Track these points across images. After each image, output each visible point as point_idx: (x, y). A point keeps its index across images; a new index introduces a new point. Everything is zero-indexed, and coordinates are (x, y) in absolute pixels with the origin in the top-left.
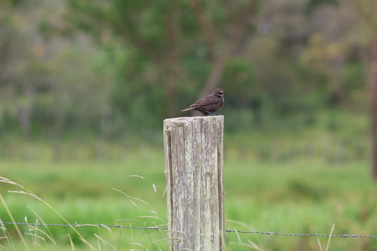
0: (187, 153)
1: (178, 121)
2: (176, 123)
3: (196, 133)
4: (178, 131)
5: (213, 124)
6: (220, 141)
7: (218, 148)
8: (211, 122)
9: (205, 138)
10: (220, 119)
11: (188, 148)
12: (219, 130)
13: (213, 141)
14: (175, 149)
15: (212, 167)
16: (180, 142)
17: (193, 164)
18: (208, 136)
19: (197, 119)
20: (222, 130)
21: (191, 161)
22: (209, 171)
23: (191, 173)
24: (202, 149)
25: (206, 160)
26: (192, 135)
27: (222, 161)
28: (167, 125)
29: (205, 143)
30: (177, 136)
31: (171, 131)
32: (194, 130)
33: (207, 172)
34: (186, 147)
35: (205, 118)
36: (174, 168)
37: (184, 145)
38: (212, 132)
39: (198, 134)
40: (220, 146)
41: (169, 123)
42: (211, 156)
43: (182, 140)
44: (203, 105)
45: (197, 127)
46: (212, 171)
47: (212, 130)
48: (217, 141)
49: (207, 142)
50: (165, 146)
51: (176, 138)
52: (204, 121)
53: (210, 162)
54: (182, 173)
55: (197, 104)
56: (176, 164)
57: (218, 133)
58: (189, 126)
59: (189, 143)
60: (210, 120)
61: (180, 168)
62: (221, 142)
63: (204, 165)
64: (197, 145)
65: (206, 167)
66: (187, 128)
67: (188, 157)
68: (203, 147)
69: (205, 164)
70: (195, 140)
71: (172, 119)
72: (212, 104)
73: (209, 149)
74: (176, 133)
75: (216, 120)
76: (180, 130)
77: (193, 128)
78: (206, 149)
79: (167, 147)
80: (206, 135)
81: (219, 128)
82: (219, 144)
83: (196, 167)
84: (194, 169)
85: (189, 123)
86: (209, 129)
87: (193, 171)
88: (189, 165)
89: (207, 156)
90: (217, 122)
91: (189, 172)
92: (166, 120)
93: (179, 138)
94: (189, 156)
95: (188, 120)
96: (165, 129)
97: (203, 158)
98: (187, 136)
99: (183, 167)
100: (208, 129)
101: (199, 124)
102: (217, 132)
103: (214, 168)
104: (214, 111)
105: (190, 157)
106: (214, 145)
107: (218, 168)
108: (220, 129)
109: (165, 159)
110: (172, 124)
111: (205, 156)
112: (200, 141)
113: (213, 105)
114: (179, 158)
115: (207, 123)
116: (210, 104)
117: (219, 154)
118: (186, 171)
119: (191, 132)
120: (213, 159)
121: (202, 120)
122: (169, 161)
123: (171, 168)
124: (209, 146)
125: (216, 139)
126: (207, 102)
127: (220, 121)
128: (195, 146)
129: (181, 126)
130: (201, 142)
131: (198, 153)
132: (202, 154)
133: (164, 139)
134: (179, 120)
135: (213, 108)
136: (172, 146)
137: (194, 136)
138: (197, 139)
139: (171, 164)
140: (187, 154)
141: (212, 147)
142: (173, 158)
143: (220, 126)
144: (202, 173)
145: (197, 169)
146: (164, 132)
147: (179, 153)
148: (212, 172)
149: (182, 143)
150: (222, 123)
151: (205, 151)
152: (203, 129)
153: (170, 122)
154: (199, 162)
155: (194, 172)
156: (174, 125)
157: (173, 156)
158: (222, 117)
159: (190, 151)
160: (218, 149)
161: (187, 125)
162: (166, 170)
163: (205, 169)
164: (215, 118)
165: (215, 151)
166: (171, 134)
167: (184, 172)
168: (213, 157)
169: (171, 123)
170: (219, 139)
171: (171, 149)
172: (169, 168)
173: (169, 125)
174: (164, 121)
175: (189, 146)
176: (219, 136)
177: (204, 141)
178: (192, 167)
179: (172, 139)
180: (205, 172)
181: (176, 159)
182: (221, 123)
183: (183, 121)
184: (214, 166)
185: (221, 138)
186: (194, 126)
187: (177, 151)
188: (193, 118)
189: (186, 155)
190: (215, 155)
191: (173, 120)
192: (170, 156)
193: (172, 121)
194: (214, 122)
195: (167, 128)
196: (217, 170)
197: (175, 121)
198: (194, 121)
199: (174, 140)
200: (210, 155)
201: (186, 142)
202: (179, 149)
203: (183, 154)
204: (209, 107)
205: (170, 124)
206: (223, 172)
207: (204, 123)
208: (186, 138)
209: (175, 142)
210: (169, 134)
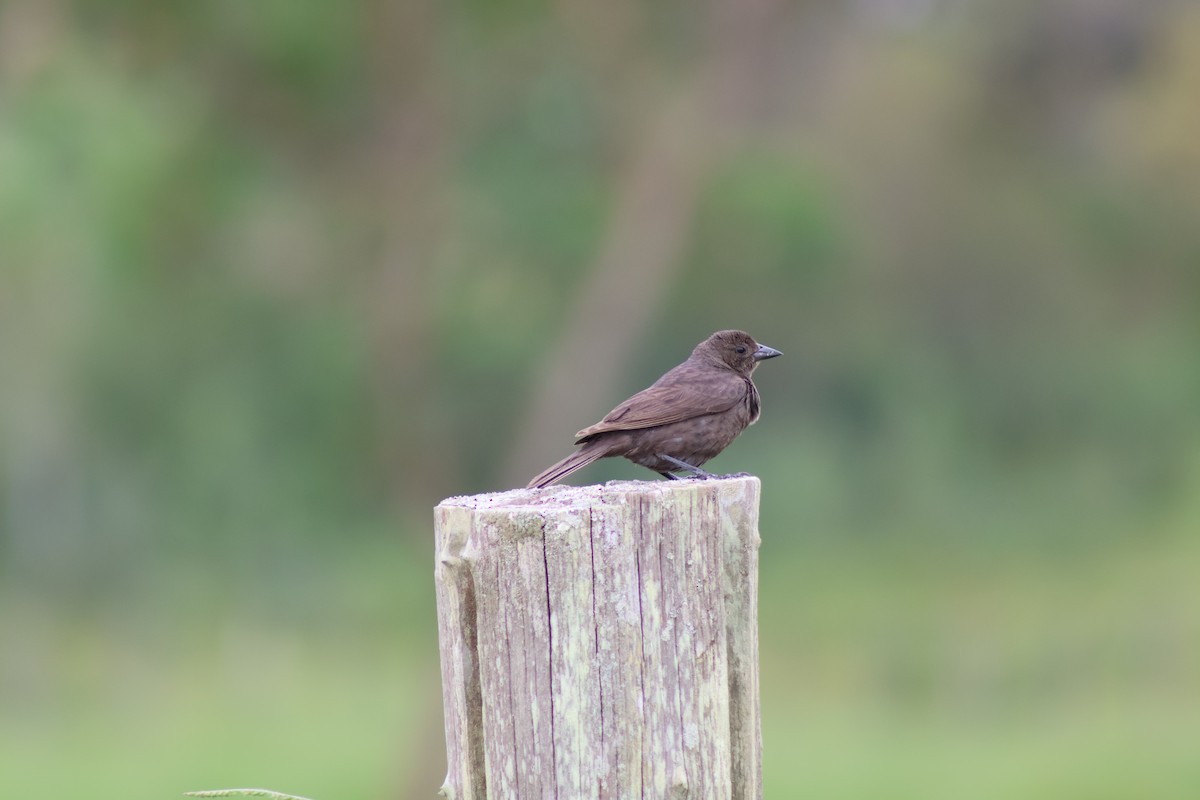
0: (564, 680)
1: (513, 510)
2: (506, 518)
3: (610, 573)
4: (515, 565)
5: (704, 525)
6: (742, 614)
7: (730, 651)
8: (695, 513)
9: (662, 595)
10: (742, 494)
11: (571, 653)
12: (737, 557)
13: (704, 614)
14: (499, 660)
15: (699, 754)
16: (526, 621)
17: (598, 744)
18: (675, 587)
19: (615, 499)
20: (754, 555)
21: (586, 723)
22: (683, 779)
23: (587, 791)
24: (646, 660)
25: (665, 719)
26: (588, 582)
27: (752, 723)
28: (457, 530)
29: (664, 625)
30: (508, 588)
31: (478, 564)
32: (598, 558)
33: (676, 782)
34: (560, 647)
35: (657, 492)
36: (493, 762)
37: (546, 640)
38: (700, 570)
39: (623, 579)
40: (743, 642)
41: (466, 518)
42: (697, 694)
43: (539, 613)
44: (650, 424)
45: (615, 543)
46: (701, 779)
47: (697, 556)
48: (724, 612)
49: (670, 623)
50: (442, 644)
51: (502, 603)
52: (652, 508)
53: (691, 729)
54: (537, 791)
55: (616, 420)
56: (505, 743)
57: (729, 572)
58: (572, 534)
59: (574, 630)
60: (686, 503)
61: (530, 764)
62: (747, 619)
63: (657, 748)
64: (619, 636)
65: (665, 755)
66: (565, 549)
67: (570, 703)
68: (653, 648)
69: (663, 738)
70: (608, 610)
71: (482, 498)
72: (694, 416)
73: (684, 660)
74: (503, 576)
75: (721, 501)
76: (523, 557)
77: (596, 546)
78: (666, 661)
79: (456, 652)
80: (666, 581)
81: (738, 543)
82: (735, 633)
83: (615, 759)
84: (603, 767)
85: (575, 520)
86: (682, 548)
87: (600, 781)
88: (575, 747)
89: (670, 697)
90: (727, 510)
91: (576, 784)
92: (448, 504)
93: (521, 602)
94: (576, 699)
95: (570, 502)
96: (442, 554)
97: (652, 711)
98: (562, 588)
99: (542, 756)
100: (675, 551)
101: (629, 524)
102: (727, 567)
103: (714, 760)
104: (711, 454)
105: (583, 704)
106: (709, 637)
107: (733, 760)
108: (744, 553)
109: (446, 715)
110: (479, 526)
111: (660, 697)
112: (634, 618)
113: (703, 421)
114: (521, 709)
115: (670, 520)
116: (685, 421)
117: (735, 688)
118: (561, 780)
119: (586, 568)
120: (705, 715)
121: (643, 502)
122: (464, 724)
123: (477, 764)
124: (685, 641)
125: (719, 604)
126: (668, 408)
127: (741, 504)
128: (604, 645)
129: (532, 535)
130: (638, 619)
131: (623, 679)
132: (648, 684)
133: (440, 608)
134: (521, 502)
135: (704, 439)
136: (485, 642)
137: (599, 591)
138: (619, 607)
139: (476, 741)
140: (565, 686)
141: (700, 649)
142: (489, 709)
143: (743, 534)
144: (647, 790)
145: (621, 766)
146: (440, 571)
147: (521, 681)
148: (703, 786)
149: (539, 626)
150: (751, 516)
151: (661, 672)
152: (651, 552)
153: (473, 517)
154: (631, 728)
155: (604, 785)
156: (492, 530)
157: (489, 697)
158: (749, 484)
159: (583, 670)
160: (733, 660)
161: (562, 528)
162: (454, 775)
163: (661, 766)
164: (715, 490)
165: (714, 669)
166: (479, 581)
167: (546, 787)
168: (703, 701)
169: (477, 519)
170: (737, 603)
171: (475, 659)
172: (465, 766)
173: (467, 528)
174: (438, 509)
175: (574, 645)
176: (734, 587)
177: (656, 613)
178: (590, 759)
179: (480, 606)
180: (661, 782)
181: (504, 717)
182: (744, 519)
183: (542, 509)
184: (712, 748)
185: (748, 601)
186: (602, 535)
187: (509, 670)
188: (595, 489)
189: (559, 691)
190: (716, 691)
191: (486, 504)
192: (474, 701)
193: (479, 510)
194: (711, 515)
195: (456, 546)
196: (727, 770)
197: (501, 511)
198: (599, 506)
199: (494, 614)
200: (687, 693)
201: (560, 625)
202: (518, 661)
203: (541, 688)
204: (679, 432)
205: (472, 529)
206: (759, 786)
207: (654, 516)
208: (558, 599)
209: (497, 622)
210: (465, 581)
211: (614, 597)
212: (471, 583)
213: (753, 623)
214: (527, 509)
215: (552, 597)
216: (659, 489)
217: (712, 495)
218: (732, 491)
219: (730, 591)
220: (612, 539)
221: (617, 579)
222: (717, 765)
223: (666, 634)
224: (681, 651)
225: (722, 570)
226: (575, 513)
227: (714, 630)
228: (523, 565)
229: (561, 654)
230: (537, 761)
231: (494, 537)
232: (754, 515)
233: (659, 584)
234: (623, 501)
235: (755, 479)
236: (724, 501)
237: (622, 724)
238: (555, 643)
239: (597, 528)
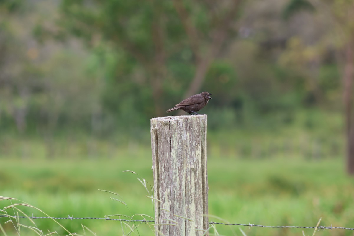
0: (173, 150)
1: (164, 120)
2: (163, 121)
3: (181, 131)
4: (164, 130)
5: (197, 123)
6: (204, 139)
7: (202, 145)
8: (196, 121)
9: (190, 135)
10: (204, 118)
11: (174, 145)
12: (203, 129)
13: (197, 139)
14: (161, 146)
15: (196, 163)
16: (166, 139)
17: (178, 161)
18: (192, 134)
19: (182, 118)
20: (206, 128)
21: (176, 157)
22: (193, 167)
23: (177, 169)
24: (187, 146)
25: (190, 157)
26: (177, 133)
27: (206, 157)
28: (154, 124)
30: (163, 134)
31: (158, 129)
32: (179, 129)
33: (192, 168)
34: (172, 144)
35: (189, 117)
36: (160, 164)
37: (170, 143)
38: (196, 131)
39: (183, 132)
41: (156, 121)
42: (196, 152)
43: (168, 138)
44: (188, 105)
45: (182, 126)
46: (196, 167)
47: (196, 128)
48: (201, 138)
49: (191, 140)
50: (152, 143)
51: (162, 136)
52: (188, 120)
53: (195, 158)
54: (168, 169)
55: (182, 104)
56: (162, 160)
57: (202, 131)
58: (174, 124)
59: (175, 141)
60: (194, 119)
61: (167, 164)
62: (205, 139)
63: (189, 162)
64: (182, 142)
65: (190, 163)
66: (173, 127)
67: (174, 154)
68: (188, 144)
69: (190, 160)
70: (180, 138)
71: (159, 118)
72: (195, 104)
73: (194, 146)
74: (162, 132)
75: (200, 119)
76: (166, 128)
77: (178, 126)
79: (154, 145)
80: (191, 133)
81: (203, 126)
82: (203, 142)
83: (181, 163)
84: (179, 165)
85: (175, 122)
86: (193, 127)
87: (179, 167)
88: (174, 161)
89: (191, 153)
90: (201, 120)
91: (175, 168)
92: (153, 119)
93: (165, 136)
94: (175, 153)
95: (174, 119)
96: (152, 128)
97: (188, 155)
98: (173, 134)
99: (169, 163)
100: (192, 128)
101: (184, 123)
102: (201, 130)
103: (199, 164)
104: (198, 110)
105: (176, 154)
106: (198, 142)
107: (202, 164)
108: (204, 128)
109: (152, 156)
110: (158, 123)
111: (189, 153)
112: (185, 139)
113: (197, 105)
114: (165, 155)
115: (191, 122)
116: (194, 104)
117: (203, 151)
118: (172, 167)
119: (177, 130)
120: (197, 156)
122: (155, 157)
123: (158, 164)
124: (194, 143)
125: (200, 137)
126: (191, 102)
127: (204, 119)
128: (180, 144)
129: (167, 125)
130: (186, 139)
131: (183, 150)
132: (187, 150)
133: (151, 137)
134: (166, 119)
135: (197, 108)
136: (159, 143)
137: (179, 134)
138: (182, 137)
139: (157, 160)
140: (173, 151)
141: (196, 145)
142: (160, 155)
143: (204, 125)
144: (187, 169)
145: (182, 165)
146: (151, 131)
147: (165, 150)
148: (197, 168)
149: (168, 140)
150: (205, 121)
151: (190, 148)
152: (188, 128)
153: (157, 121)
154: (184, 158)
155: (180, 168)
156: (161, 123)
157: (160, 153)
158: (205, 116)
159: (176, 148)
160: (202, 147)
161: (172, 123)
162: (153, 166)
163: (189, 165)
164: (199, 117)
165: (199, 148)
166: (158, 133)
167: (169, 168)
168: (197, 154)
169: (158, 122)
170: (203, 137)
171: (157, 146)
172: (155, 164)
173: (156, 123)
174: (151, 120)
175: (174, 144)
176: (203, 134)
177: (189, 138)
178: (177, 163)
179: (158, 137)
180: (189, 167)
181: (162, 156)
182: (204, 122)
183: (169, 120)
184: (198, 162)
185: (205, 136)
186: (180, 125)
187: (163, 148)
188: (178, 117)
189: (172, 152)
190: (199, 152)
191: (160, 119)
192: (157, 153)
193: (158, 120)
194: (198, 121)
195: (154, 126)
196: (201, 165)
197: (162, 120)
198: (179, 120)
199: (161, 138)
200: (194, 152)
201: (172, 140)
202: (165, 146)
203: (169, 151)
204: (193, 106)
205: (157, 123)
206: (207, 168)
207: (189, 121)
208: (172, 136)
209: (162, 139)
210: (156, 132)
211: (181, 135)
212: (157, 133)
213: (206, 140)
214: (167, 120)
215: (171, 135)
216: (190, 117)
217: (199, 118)
218: (202, 117)
219: (202, 134)
220: (181, 125)
221: (182, 132)
222: (199, 165)
223: (191, 142)
224: (193, 145)
225: (200, 131)
226: (175, 121)
227: (199, 141)
228: (166, 130)
229: (172, 145)
230: (168, 163)
231: (161, 125)
232: (206, 121)
233: (189, 133)
234: (183, 119)
235: (206, 115)
236: (201, 119)
237: (183, 157)
238: (171, 143)
239: (179, 123)
